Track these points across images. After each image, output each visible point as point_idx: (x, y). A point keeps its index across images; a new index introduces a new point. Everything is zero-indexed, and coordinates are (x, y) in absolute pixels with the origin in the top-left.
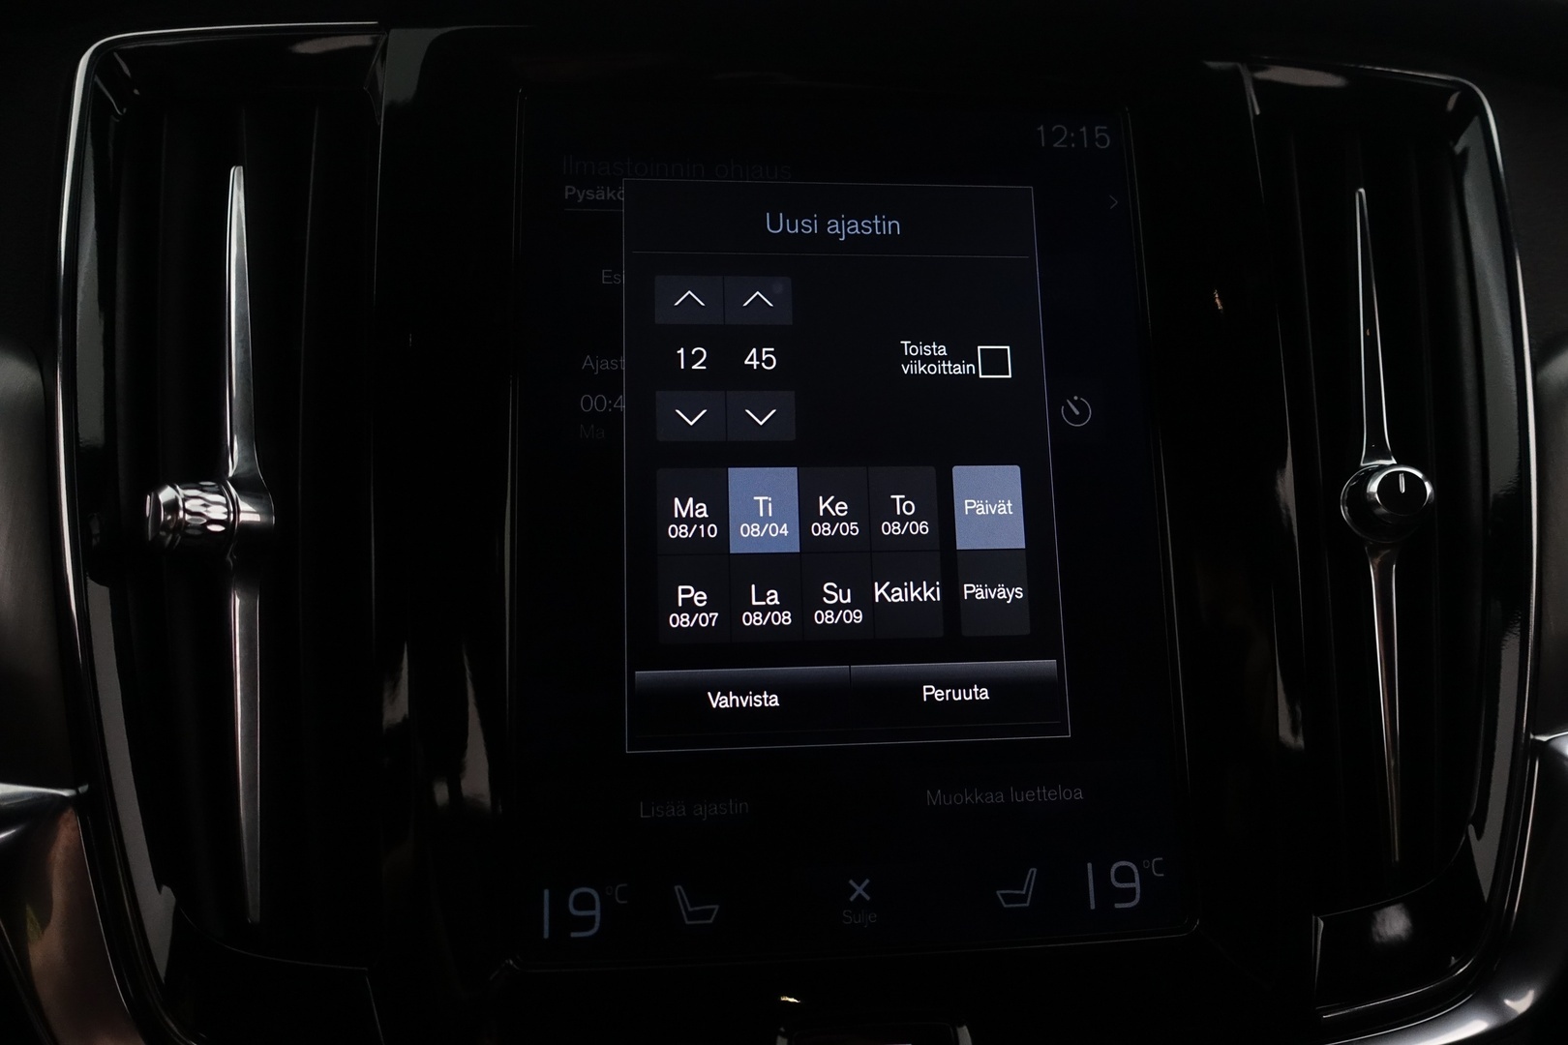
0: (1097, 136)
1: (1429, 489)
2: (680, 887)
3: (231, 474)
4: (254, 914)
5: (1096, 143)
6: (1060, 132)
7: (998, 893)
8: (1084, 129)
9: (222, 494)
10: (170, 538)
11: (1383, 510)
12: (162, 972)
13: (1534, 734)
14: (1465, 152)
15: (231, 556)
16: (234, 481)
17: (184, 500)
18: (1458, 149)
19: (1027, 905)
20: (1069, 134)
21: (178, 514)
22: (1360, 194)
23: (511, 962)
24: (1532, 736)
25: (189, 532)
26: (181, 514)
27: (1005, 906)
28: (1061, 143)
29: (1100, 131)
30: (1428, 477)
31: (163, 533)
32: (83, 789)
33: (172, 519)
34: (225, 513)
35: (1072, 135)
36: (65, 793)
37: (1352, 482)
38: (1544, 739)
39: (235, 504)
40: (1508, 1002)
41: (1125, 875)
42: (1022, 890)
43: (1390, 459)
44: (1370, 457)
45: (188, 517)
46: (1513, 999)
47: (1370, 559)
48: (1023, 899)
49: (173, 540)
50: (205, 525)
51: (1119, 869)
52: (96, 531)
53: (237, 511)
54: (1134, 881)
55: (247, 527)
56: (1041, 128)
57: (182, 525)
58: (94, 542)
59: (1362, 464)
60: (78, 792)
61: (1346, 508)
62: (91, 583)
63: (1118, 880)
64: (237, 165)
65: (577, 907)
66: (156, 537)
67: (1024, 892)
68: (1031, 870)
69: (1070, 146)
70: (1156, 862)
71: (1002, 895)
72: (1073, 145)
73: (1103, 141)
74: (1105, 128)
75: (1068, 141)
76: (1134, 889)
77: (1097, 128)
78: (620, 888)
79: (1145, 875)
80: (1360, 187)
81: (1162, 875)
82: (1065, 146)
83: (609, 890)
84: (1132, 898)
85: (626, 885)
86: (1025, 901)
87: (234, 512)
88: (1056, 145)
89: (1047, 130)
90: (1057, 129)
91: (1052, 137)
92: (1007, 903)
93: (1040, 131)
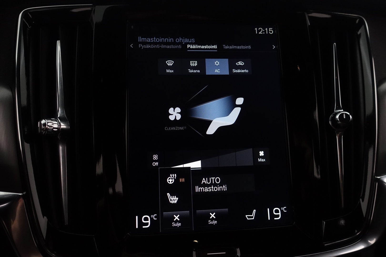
1: (351, 117)
3: (59, 116)
4: (66, 223)
5: (270, 32)
6: (261, 30)
8: (266, 29)
9: (57, 121)
10: (44, 132)
11: (340, 122)
12: (45, 237)
13: (377, 176)
14: (360, 34)
15: (59, 136)
16: (59, 118)
17: (47, 123)
18: (359, 33)
19: (253, 219)
21: (46, 126)
22: (334, 44)
23: (129, 234)
24: (376, 177)
25: (49, 131)
26: (47, 126)
27: (248, 219)
30: (351, 114)
31: (42, 131)
32: (24, 193)
33: (45, 128)
34: (57, 126)
35: (264, 30)
36: (20, 194)
37: (332, 116)
38: (379, 177)
39: (60, 124)
40: (369, 241)
41: (277, 211)
43: (341, 110)
44: (337, 109)
45: (48, 127)
46: (370, 241)
47: (336, 134)
48: (252, 217)
49: (45, 133)
50: (53, 129)
51: (275, 210)
52: (26, 130)
54: (279, 213)
55: (63, 129)
57: (47, 129)
58: (26, 133)
59: (335, 111)
60: (23, 194)
61: (331, 122)
62: (25, 143)
63: (275, 212)
64: (59, 40)
65: (144, 220)
66: (41, 132)
67: (252, 216)
68: (254, 210)
69: (263, 33)
70: (285, 208)
71: (247, 216)
72: (264, 33)
73: (271, 32)
74: (272, 29)
75: (263, 32)
76: (279, 215)
77: (270, 29)
78: (155, 216)
79: (282, 211)
80: (334, 43)
81: (286, 211)
82: (262, 33)
83: (152, 216)
84: (279, 217)
85: (156, 215)
86: (253, 218)
87: (60, 126)
88: (260, 33)
89: (258, 29)
90: (260, 29)
91: (259, 31)
92: (248, 218)
93: (256, 30)
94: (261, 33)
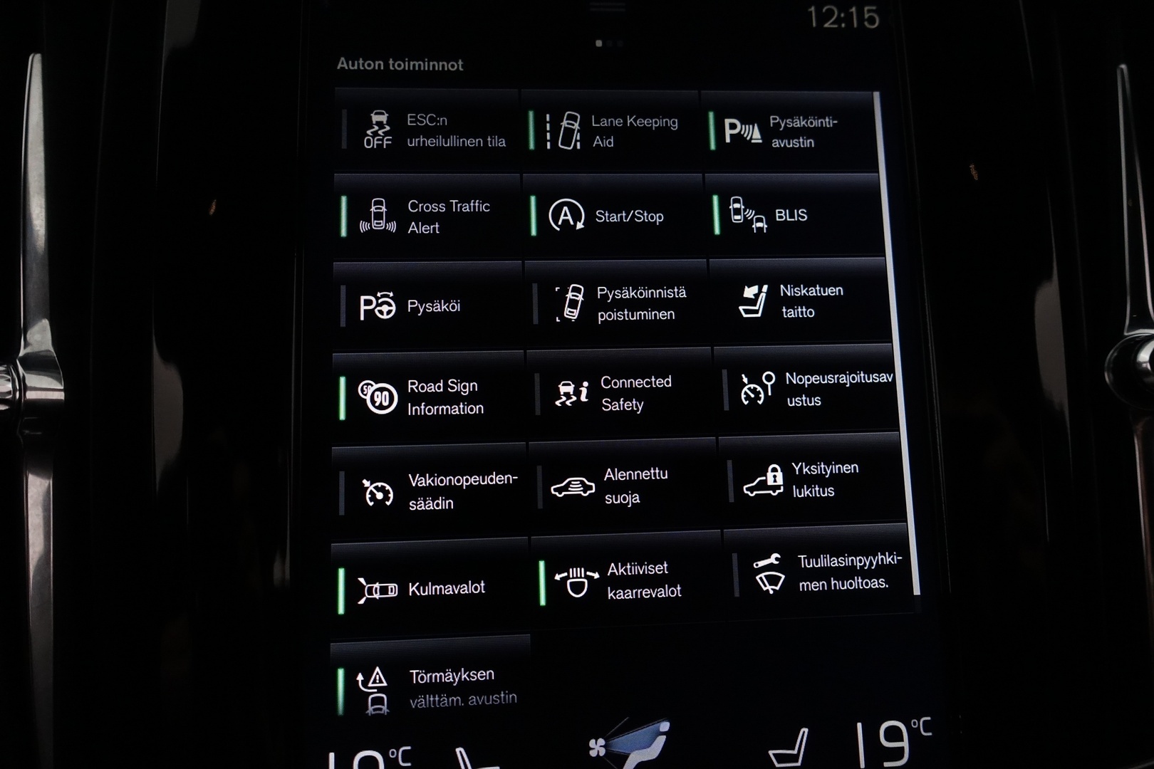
0: (866, 16)
2: (462, 750)
3: (21, 354)
5: (866, 23)
6: (831, 13)
7: (771, 753)
8: (854, 10)
9: (8, 374)
19: (799, 764)
20: (839, 15)
22: (1122, 70)
27: (777, 765)
28: (832, 23)
29: (869, 11)
34: (9, 391)
35: (842, 15)
37: (1116, 351)
39: (22, 381)
41: (893, 734)
42: (794, 749)
44: (1134, 326)
47: (1135, 430)
48: (794, 758)
51: (887, 730)
53: (24, 388)
54: (902, 740)
56: (813, 9)
59: (1127, 333)
61: (1111, 375)
63: (887, 739)
64: (36, 52)
67: (795, 752)
68: (802, 730)
69: (840, 25)
70: (924, 722)
71: (774, 754)
72: (843, 25)
73: (872, 21)
74: (874, 8)
75: (838, 21)
76: (902, 749)
77: (866, 9)
78: (404, 751)
79: (913, 734)
80: (1123, 63)
81: (930, 734)
82: (836, 26)
83: (393, 753)
84: (901, 757)
85: (409, 748)
86: (797, 761)
87: (20, 390)
88: (826, 25)
89: (818, 11)
90: (827, 10)
91: (823, 18)
92: (779, 762)
93: (811, 12)
94: (832, 24)
